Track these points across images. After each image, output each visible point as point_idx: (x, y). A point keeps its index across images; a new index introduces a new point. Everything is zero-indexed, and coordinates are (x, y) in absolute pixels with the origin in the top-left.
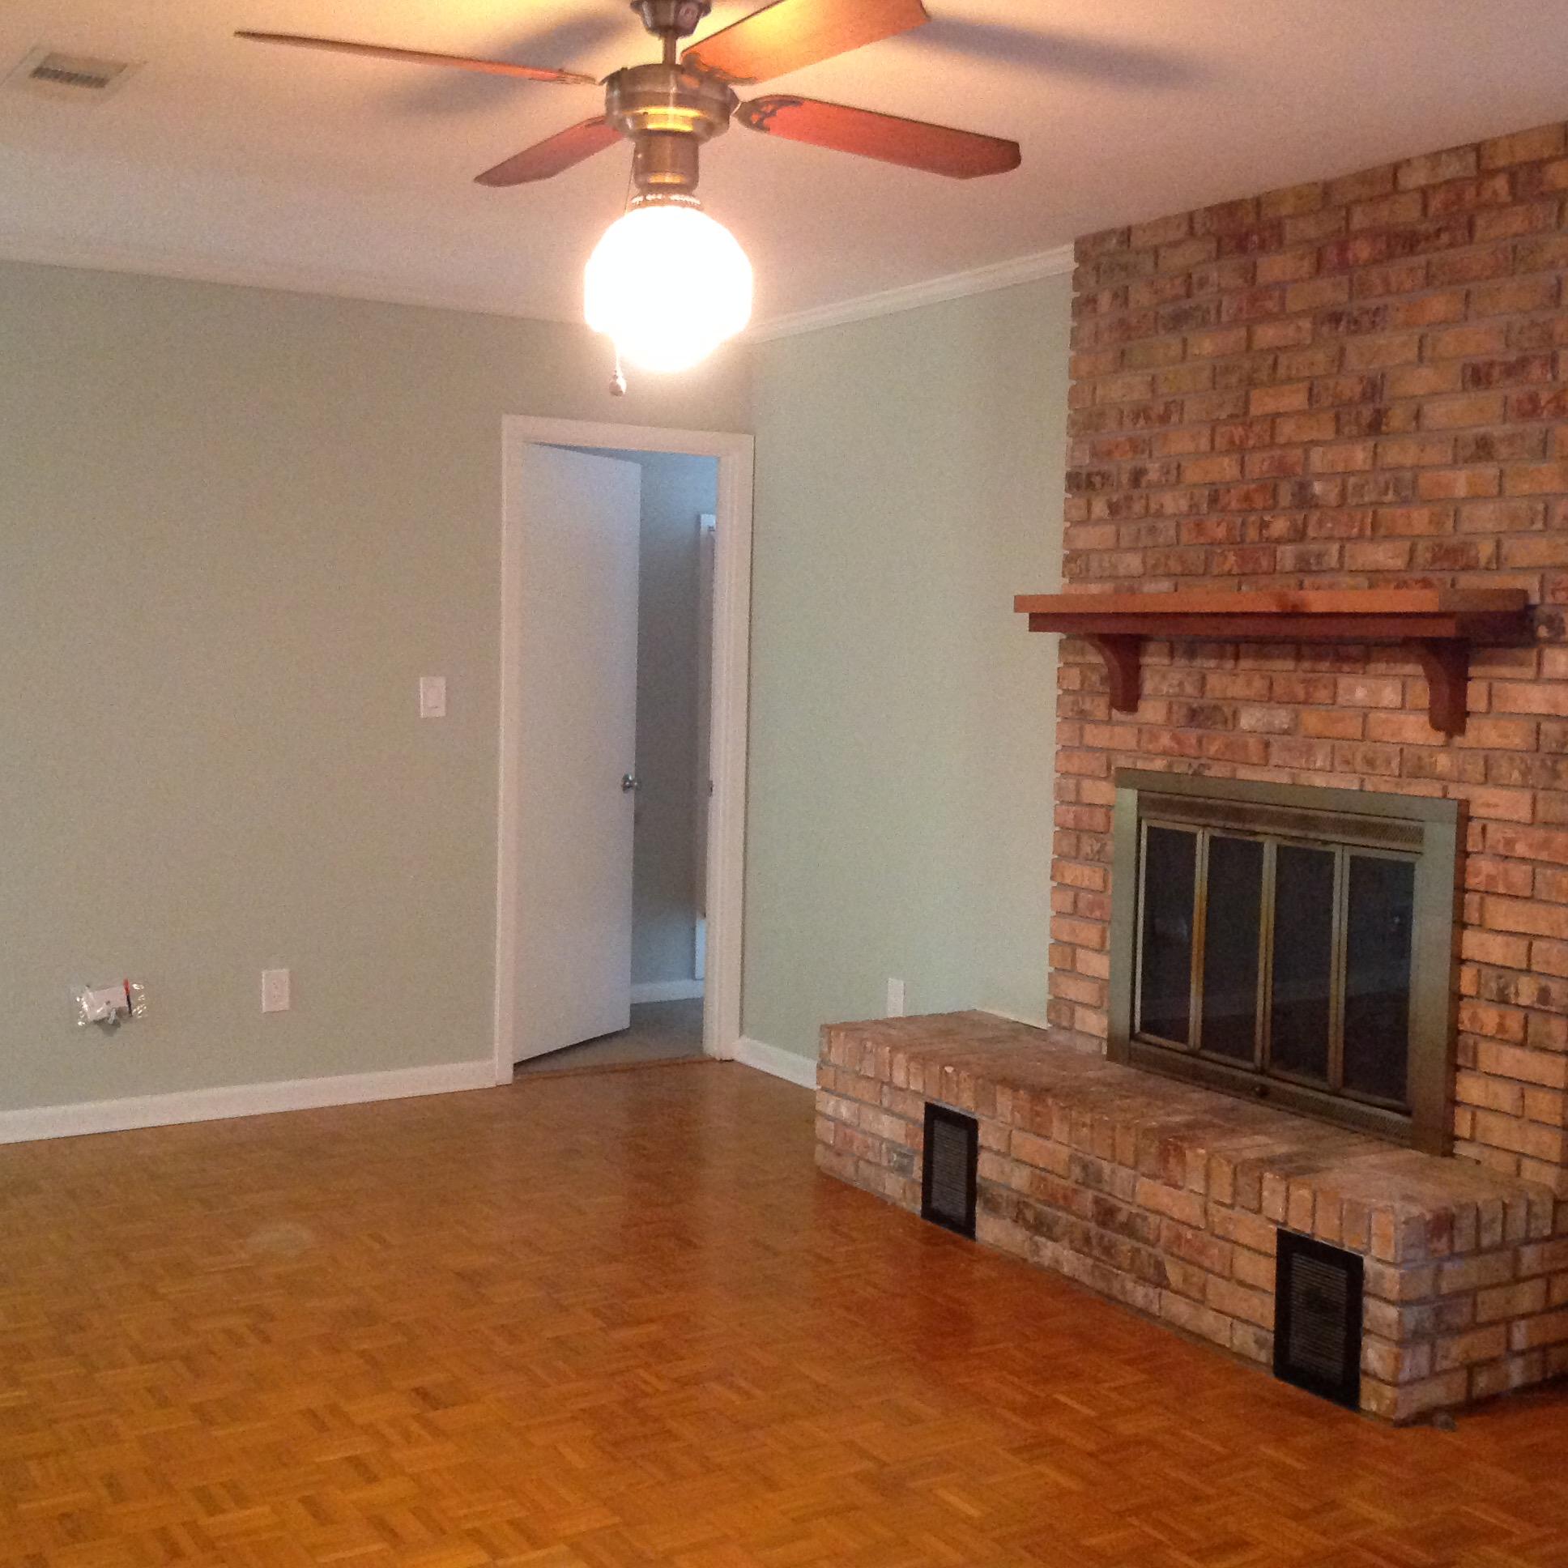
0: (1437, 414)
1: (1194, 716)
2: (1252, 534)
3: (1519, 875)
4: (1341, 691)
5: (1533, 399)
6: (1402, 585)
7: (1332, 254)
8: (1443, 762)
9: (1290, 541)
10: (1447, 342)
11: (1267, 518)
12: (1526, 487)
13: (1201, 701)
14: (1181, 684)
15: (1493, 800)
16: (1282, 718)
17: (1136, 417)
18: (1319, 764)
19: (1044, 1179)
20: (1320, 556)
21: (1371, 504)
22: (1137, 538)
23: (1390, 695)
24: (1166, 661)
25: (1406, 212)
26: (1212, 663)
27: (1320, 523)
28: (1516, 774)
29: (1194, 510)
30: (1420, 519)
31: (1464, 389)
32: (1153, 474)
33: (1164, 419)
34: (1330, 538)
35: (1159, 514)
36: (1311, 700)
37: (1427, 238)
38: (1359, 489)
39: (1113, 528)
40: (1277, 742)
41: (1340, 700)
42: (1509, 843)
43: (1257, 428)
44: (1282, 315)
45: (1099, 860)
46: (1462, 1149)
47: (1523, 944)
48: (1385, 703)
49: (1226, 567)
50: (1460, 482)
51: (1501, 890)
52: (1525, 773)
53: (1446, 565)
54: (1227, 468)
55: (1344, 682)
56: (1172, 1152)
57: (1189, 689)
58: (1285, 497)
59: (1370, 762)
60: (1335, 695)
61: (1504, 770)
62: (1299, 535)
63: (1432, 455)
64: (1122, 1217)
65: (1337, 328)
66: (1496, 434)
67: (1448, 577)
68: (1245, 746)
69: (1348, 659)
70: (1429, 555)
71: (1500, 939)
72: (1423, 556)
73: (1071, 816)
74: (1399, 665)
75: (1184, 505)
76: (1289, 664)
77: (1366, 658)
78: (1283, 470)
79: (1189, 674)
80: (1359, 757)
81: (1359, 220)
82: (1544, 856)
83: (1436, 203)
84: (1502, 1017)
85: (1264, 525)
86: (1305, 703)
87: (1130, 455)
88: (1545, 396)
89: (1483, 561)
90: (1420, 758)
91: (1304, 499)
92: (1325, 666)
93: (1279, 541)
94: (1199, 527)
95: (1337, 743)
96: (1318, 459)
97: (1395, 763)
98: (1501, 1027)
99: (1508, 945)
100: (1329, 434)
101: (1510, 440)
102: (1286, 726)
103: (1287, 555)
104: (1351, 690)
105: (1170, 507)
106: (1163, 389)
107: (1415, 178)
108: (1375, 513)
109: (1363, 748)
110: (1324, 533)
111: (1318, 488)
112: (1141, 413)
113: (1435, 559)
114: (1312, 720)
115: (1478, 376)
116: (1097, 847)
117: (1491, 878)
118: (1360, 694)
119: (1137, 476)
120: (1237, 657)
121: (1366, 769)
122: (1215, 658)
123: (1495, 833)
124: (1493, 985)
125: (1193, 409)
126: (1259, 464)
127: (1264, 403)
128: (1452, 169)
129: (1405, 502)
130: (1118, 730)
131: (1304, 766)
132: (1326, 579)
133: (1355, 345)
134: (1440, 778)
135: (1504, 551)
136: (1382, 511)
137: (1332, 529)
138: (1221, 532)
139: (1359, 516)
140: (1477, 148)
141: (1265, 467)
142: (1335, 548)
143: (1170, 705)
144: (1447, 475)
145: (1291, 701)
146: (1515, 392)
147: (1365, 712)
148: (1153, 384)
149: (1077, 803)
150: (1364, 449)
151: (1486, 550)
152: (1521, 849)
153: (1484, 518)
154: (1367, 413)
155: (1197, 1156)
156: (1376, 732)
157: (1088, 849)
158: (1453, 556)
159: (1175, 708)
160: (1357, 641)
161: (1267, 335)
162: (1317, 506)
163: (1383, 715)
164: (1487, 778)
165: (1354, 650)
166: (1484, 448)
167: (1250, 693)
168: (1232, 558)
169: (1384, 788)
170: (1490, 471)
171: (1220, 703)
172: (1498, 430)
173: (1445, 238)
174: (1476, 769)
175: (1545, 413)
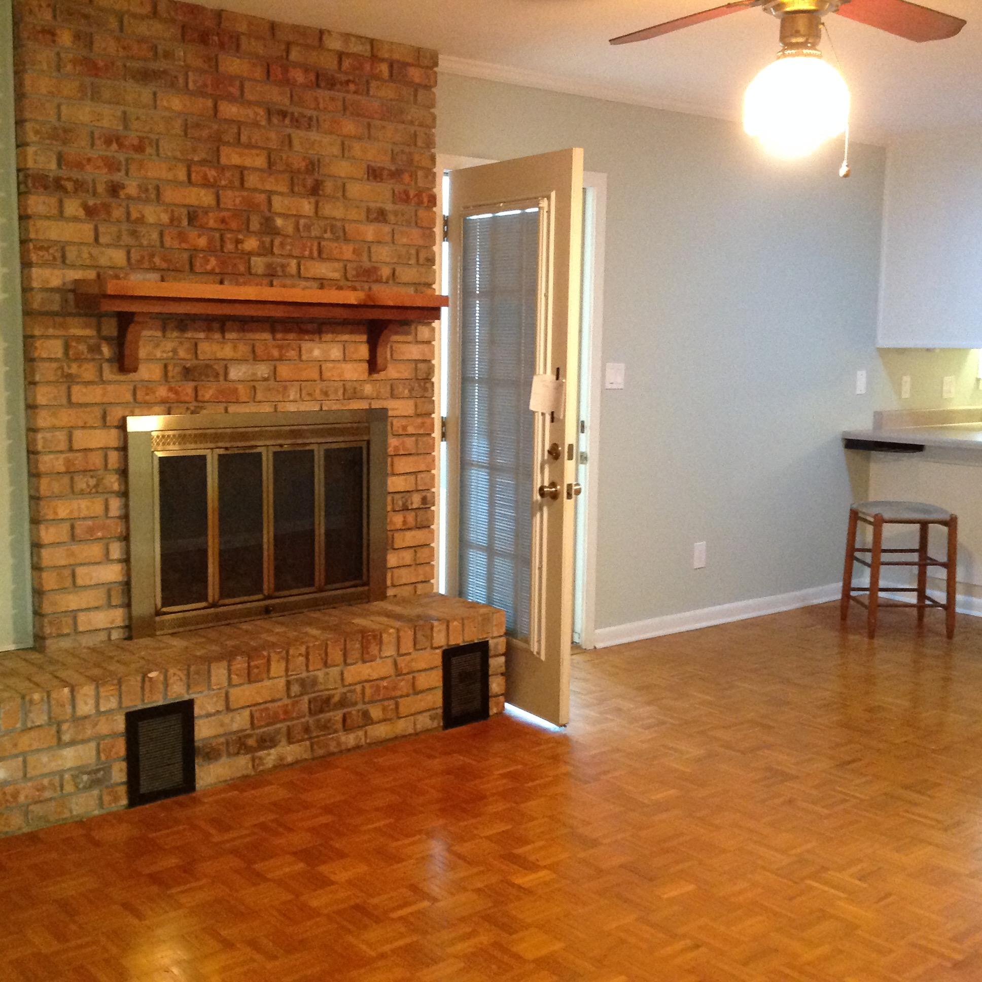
0: (355, 190)
1: (188, 373)
2: (230, 247)
3: (410, 442)
4: (303, 351)
5: (406, 193)
6: (340, 288)
7: (277, 71)
8: (368, 389)
9: (259, 255)
10: (357, 149)
11: (240, 237)
12: (405, 240)
13: (195, 362)
14: (175, 351)
15: (396, 406)
16: (263, 370)
17: (108, 142)
18: (291, 398)
19: (267, 709)
20: (283, 266)
21: (317, 238)
22: (119, 237)
23: (335, 352)
24: (159, 334)
25: (328, 63)
26: (202, 335)
27: (282, 245)
28: (406, 391)
29: (176, 223)
30: (347, 251)
31: (368, 179)
32: (132, 188)
33: (140, 149)
34: (290, 256)
35: (141, 220)
36: (284, 358)
37: (341, 84)
38: (308, 227)
39: (91, 226)
40: (260, 386)
41: (304, 357)
42: (405, 428)
43: (228, 174)
44: (241, 99)
45: (97, 492)
46: (390, 592)
47: (412, 478)
48: (333, 357)
49: (209, 267)
50: (370, 232)
51: (402, 452)
52: (411, 390)
53: (365, 279)
54: (205, 198)
55: (306, 346)
56: (372, 641)
57: (182, 353)
58: (255, 225)
59: (326, 394)
60: (300, 355)
61: (400, 390)
62: (266, 251)
63: (353, 214)
64: (336, 699)
65: (284, 120)
66: (387, 208)
67: (366, 286)
68: (236, 390)
69: (307, 332)
70: (354, 273)
71: (402, 477)
72: (351, 273)
73: (61, 461)
74: (340, 335)
75: (165, 218)
76: (267, 336)
77: (319, 332)
78: (251, 207)
79: (181, 343)
80: (318, 391)
81: (294, 55)
82: (421, 432)
83: (346, 64)
84: (404, 517)
85: (238, 242)
86: (280, 359)
87: (105, 170)
88: (412, 193)
89: (384, 279)
90: (355, 388)
91: (268, 228)
92: (291, 336)
93: (250, 254)
94: (182, 237)
95: (304, 384)
96: (278, 204)
97: (341, 392)
98: (405, 522)
99: (406, 480)
100: (284, 189)
101: (396, 213)
102: (266, 376)
103: (259, 263)
104: (311, 351)
105: (151, 219)
106: (135, 125)
107: (335, 44)
108: (319, 243)
109: (319, 386)
110: (285, 253)
111: (279, 222)
112: (112, 139)
113: (358, 275)
114: (284, 371)
115: (374, 174)
116: (92, 482)
117: (396, 448)
118: (317, 353)
119: (114, 189)
120: (223, 331)
121: (323, 398)
122: (204, 331)
123: (397, 423)
124: (400, 503)
125: (168, 147)
126: (231, 198)
127: (232, 157)
128: (356, 48)
129: (337, 239)
130: (110, 388)
131: (281, 400)
132: (288, 282)
133: (298, 136)
134: (367, 398)
135: (397, 273)
136: (323, 243)
137: (291, 250)
138: (202, 242)
139: (309, 244)
140: (372, 42)
141: (238, 201)
142: (294, 262)
143: (166, 366)
144: (362, 228)
145: (270, 359)
146: (399, 188)
147: (320, 364)
148: (125, 118)
149: (71, 449)
150: (310, 203)
151: (385, 272)
152: (411, 430)
153: (383, 254)
154: (310, 182)
155: (390, 634)
156: (327, 374)
157: (84, 486)
158: (369, 274)
159: (170, 368)
160: (312, 321)
161: (229, 110)
162: (278, 234)
163: (330, 365)
164: (393, 396)
165: (310, 327)
166: (381, 216)
167: (238, 355)
168: (213, 262)
169: (334, 407)
170: (387, 229)
171: (212, 362)
172: (389, 207)
173: (352, 87)
174: (385, 390)
175: (413, 202)
